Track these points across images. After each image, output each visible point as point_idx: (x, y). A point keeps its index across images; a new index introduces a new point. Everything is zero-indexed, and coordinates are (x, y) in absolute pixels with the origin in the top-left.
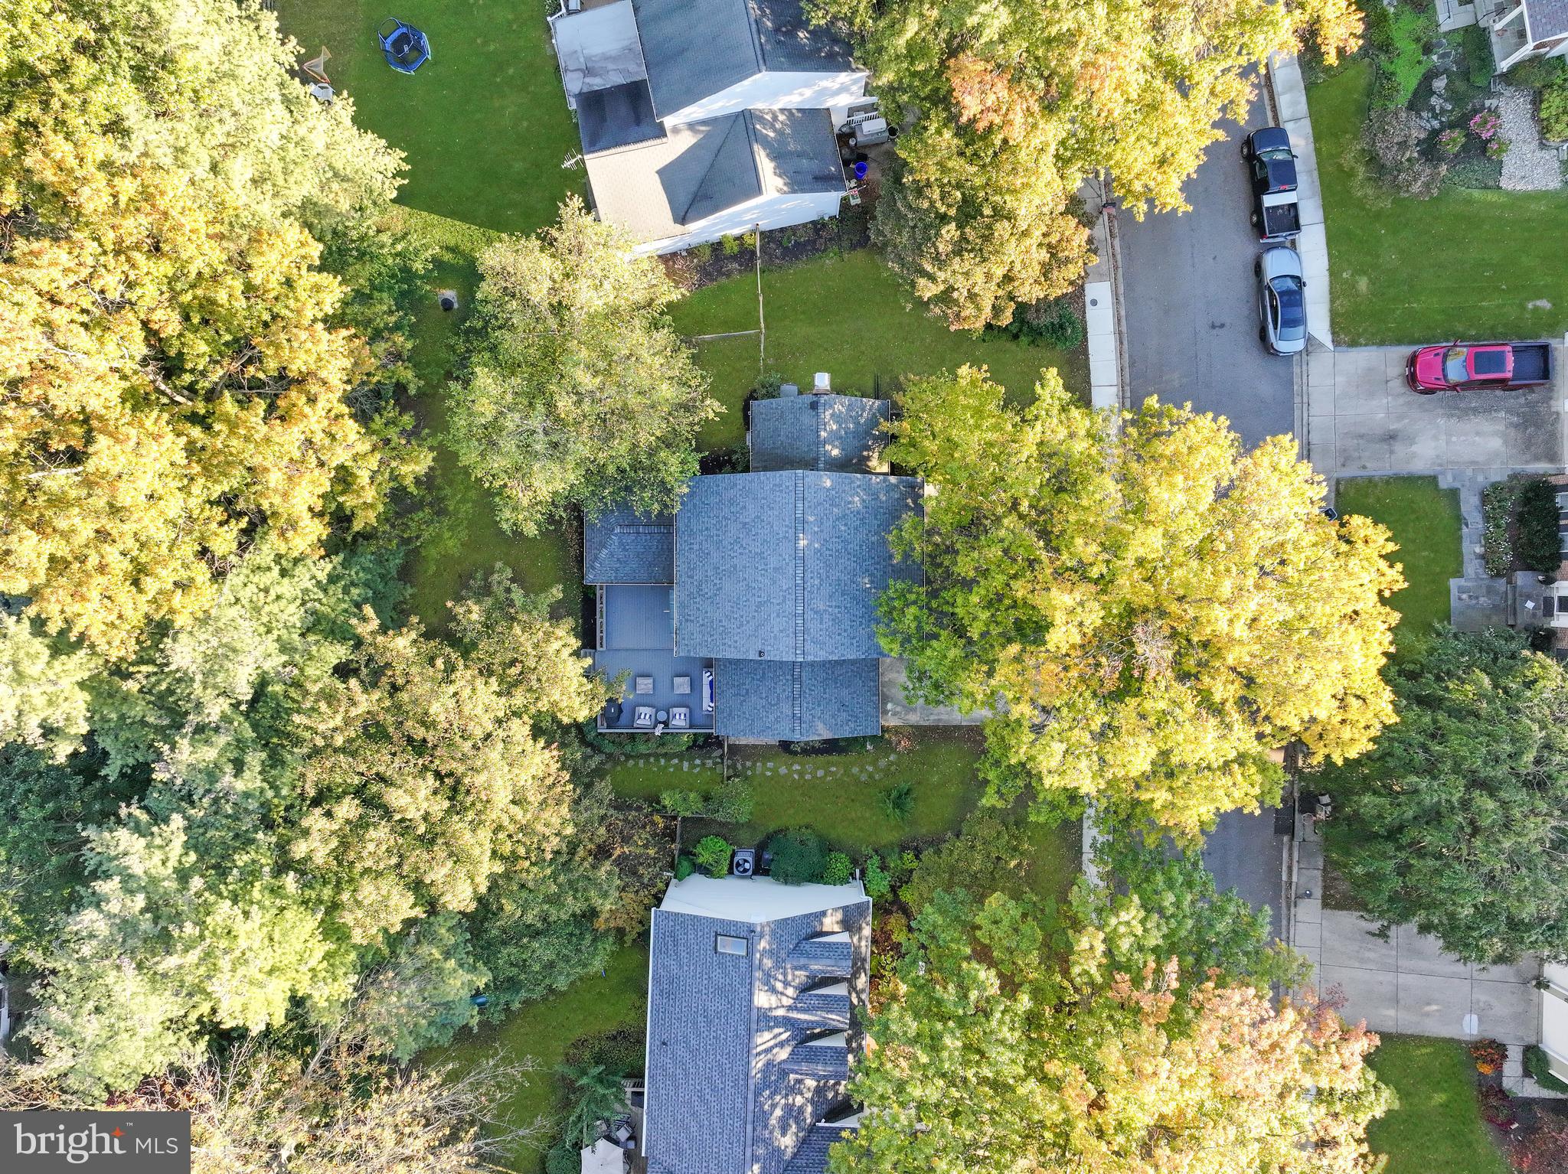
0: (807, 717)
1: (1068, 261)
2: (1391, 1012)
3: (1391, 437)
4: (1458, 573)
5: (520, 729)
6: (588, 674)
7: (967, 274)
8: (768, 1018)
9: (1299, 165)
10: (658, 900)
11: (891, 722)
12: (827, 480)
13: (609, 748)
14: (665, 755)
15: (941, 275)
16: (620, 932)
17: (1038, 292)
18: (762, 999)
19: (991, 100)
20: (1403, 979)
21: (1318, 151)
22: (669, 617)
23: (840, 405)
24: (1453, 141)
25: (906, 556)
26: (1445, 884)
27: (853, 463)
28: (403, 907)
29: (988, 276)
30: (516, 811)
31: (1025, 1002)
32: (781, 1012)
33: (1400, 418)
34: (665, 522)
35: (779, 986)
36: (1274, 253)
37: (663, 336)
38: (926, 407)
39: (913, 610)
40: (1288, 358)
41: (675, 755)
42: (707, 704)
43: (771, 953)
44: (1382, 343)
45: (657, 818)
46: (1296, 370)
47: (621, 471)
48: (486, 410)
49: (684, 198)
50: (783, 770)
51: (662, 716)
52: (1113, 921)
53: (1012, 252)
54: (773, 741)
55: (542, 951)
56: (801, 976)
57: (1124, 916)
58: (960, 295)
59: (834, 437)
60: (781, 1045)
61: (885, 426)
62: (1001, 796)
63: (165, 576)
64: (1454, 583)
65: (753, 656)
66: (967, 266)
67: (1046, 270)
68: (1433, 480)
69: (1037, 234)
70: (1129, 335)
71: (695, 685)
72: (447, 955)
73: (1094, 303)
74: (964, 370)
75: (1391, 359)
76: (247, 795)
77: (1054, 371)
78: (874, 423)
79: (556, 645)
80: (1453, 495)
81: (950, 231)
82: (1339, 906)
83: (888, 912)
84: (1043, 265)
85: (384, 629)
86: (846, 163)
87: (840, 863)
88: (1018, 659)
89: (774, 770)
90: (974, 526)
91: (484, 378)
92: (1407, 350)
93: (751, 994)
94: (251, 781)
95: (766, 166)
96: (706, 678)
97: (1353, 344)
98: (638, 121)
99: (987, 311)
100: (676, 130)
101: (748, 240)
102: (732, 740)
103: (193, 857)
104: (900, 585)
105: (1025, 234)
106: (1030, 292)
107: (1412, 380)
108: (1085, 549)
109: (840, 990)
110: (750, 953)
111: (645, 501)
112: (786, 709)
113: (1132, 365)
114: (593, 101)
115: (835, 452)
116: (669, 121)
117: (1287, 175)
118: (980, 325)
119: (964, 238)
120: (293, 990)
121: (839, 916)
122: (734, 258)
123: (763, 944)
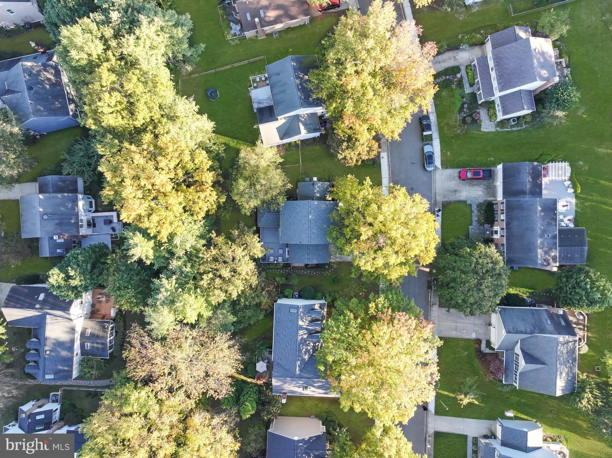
0: (311, 258)
1: (373, 150)
2: (455, 333)
3: (456, 191)
4: (471, 225)
5: (247, 258)
6: (262, 246)
7: (349, 154)
8: (302, 328)
9: (432, 124)
10: (276, 301)
11: (332, 261)
12: (316, 203)
13: (263, 267)
14: (276, 269)
15: (343, 154)
16: (266, 310)
17: (367, 157)
18: (300, 323)
19: (351, 121)
20: (458, 324)
21: (438, 121)
22: (278, 234)
23: (319, 184)
24: (469, 120)
25: (334, 220)
26: (455, 295)
27: (323, 198)
28: (222, 297)
29: (355, 154)
30: (246, 276)
31: (359, 320)
32: (305, 326)
33: (458, 186)
34: (278, 212)
35: (304, 320)
36: (427, 146)
37: (279, 171)
38: (340, 185)
39: (335, 232)
40: (431, 172)
41: (279, 269)
42: (287, 256)
43: (302, 312)
44: (453, 168)
45: (275, 283)
46: (433, 174)
47: (269, 200)
48: (242, 188)
49: (282, 134)
50: (305, 273)
51: (276, 259)
52: (377, 300)
53: (360, 149)
54: (302, 265)
55: (248, 313)
56: (310, 318)
57: (379, 299)
58: (348, 158)
59: (318, 192)
60: (305, 334)
61: (330, 189)
62: (355, 275)
63: (176, 224)
64: (470, 227)
65: (299, 243)
66: (349, 152)
67: (368, 152)
68: (466, 202)
69: (366, 144)
70: (391, 166)
71: (284, 251)
72: (228, 312)
73: (383, 158)
74: (349, 176)
75: (455, 172)
76: (188, 272)
77: (368, 177)
78: (327, 188)
79: (255, 240)
80: (470, 205)
81: (345, 144)
82: (443, 307)
83: (331, 308)
84: (367, 151)
85: (217, 236)
86: (321, 124)
87: (319, 295)
88: (356, 243)
89: (303, 273)
90: (349, 213)
91: (241, 181)
92: (459, 170)
93: (298, 322)
94: (188, 269)
95: (302, 127)
96: (287, 249)
97: (447, 168)
98: (271, 116)
99: (355, 162)
100: (281, 119)
101: (297, 142)
102: (293, 265)
103: (177, 285)
104: (332, 227)
105: (363, 144)
106: (365, 157)
107: (460, 177)
108: (369, 220)
109: (320, 322)
110: (298, 312)
111: (273, 207)
112: (306, 256)
113: (392, 173)
114: (260, 110)
115: (318, 195)
116: (279, 118)
117: (428, 127)
118: (353, 164)
119: (348, 145)
120: (200, 313)
121: (319, 305)
122: (294, 146)
123: (301, 310)
